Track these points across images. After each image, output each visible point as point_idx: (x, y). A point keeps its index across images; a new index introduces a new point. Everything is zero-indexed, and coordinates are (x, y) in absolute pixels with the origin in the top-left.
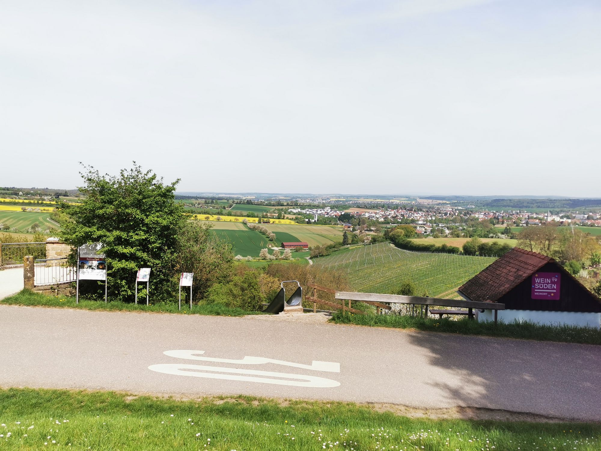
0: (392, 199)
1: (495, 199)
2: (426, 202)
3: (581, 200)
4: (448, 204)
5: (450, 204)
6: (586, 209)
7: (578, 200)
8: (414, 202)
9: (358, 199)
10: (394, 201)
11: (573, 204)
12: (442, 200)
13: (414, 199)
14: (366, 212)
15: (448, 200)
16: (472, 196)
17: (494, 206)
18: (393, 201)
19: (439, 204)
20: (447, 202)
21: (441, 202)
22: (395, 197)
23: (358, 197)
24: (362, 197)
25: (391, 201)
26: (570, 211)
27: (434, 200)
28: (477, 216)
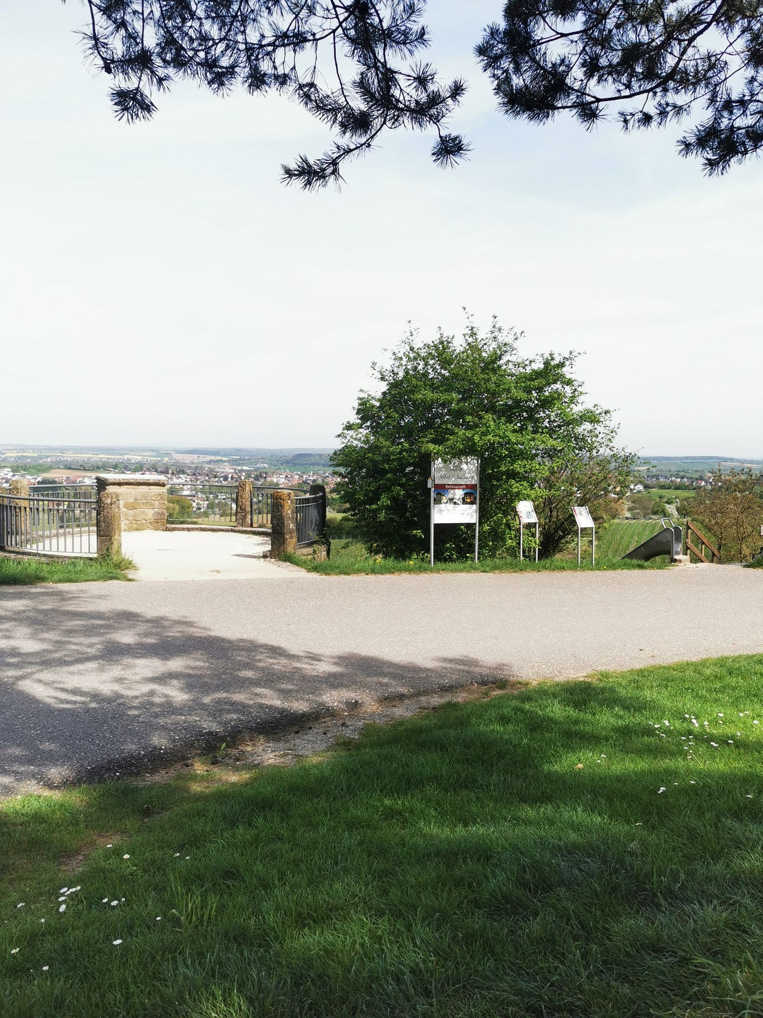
0: (128, 454)
1: (297, 453)
2: (187, 459)
4: (224, 462)
5: (228, 461)
8: (166, 459)
9: (63, 453)
10: (132, 457)
12: (214, 455)
13: (166, 454)
14: (84, 477)
15: (225, 455)
16: (260, 449)
17: (296, 464)
18: (129, 457)
19: (210, 462)
20: (224, 459)
21: (213, 458)
22: (132, 450)
23: (63, 450)
24: (69, 450)
25: (126, 457)
27: (200, 456)
28: (275, 480)
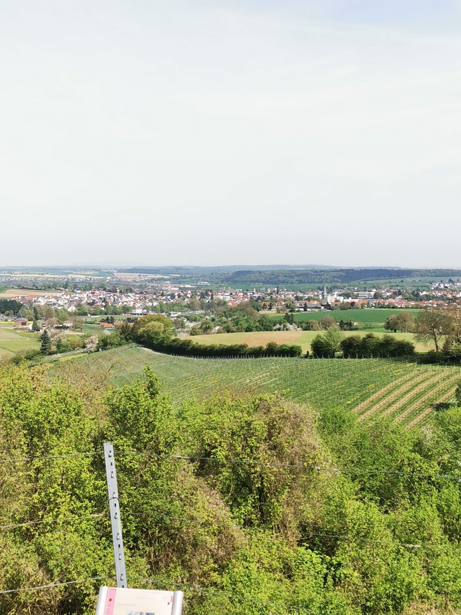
0: (71, 273)
1: (235, 270)
2: (129, 278)
3: (357, 271)
4: (166, 280)
5: (169, 280)
6: (366, 283)
7: (352, 270)
8: (109, 278)
9: (11, 274)
10: (76, 276)
11: (346, 276)
12: (154, 273)
13: (108, 273)
14: (38, 297)
15: (166, 274)
16: (199, 267)
17: (237, 281)
18: (73, 276)
19: (152, 280)
20: (165, 277)
21: (153, 276)
22: (75, 270)
23: (10, 271)
24: (16, 271)
25: (70, 276)
26: (345, 287)
27: (142, 274)
28: (221, 297)
